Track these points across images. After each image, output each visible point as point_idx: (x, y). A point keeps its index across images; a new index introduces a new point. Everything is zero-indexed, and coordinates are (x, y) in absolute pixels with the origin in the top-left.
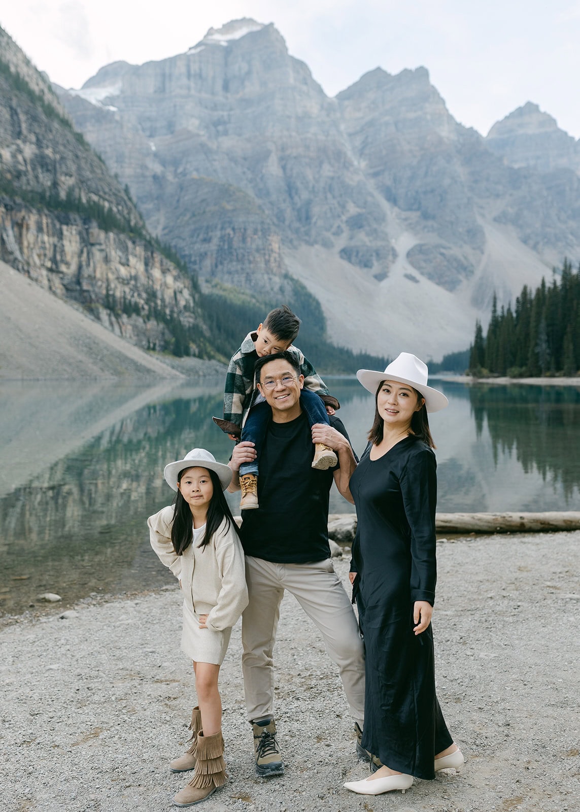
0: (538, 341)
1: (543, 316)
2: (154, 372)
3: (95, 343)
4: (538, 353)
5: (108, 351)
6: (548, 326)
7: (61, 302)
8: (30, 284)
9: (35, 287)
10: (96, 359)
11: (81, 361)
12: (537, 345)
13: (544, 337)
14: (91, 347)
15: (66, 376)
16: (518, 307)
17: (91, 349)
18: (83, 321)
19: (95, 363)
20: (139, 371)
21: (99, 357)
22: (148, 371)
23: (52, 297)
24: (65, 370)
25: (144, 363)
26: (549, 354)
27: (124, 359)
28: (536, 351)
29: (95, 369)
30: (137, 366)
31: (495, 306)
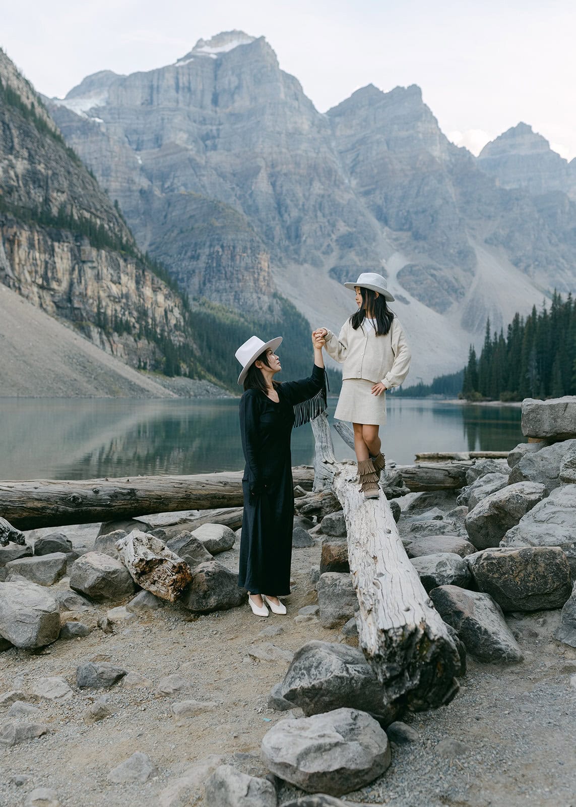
0: (529, 368)
1: (534, 343)
2: (148, 391)
3: (88, 361)
4: (529, 379)
5: (102, 369)
6: (539, 353)
7: (52, 319)
8: (22, 302)
9: (28, 304)
10: (91, 377)
11: (75, 380)
12: (527, 371)
13: (534, 363)
14: (85, 365)
15: (62, 395)
16: (510, 333)
17: (85, 367)
18: (76, 339)
19: (88, 382)
20: (133, 390)
21: (93, 376)
22: (143, 390)
23: (44, 314)
24: (60, 389)
25: (138, 382)
26: (538, 380)
27: (118, 378)
28: (527, 377)
29: (90, 388)
30: (131, 385)
31: (488, 333)
